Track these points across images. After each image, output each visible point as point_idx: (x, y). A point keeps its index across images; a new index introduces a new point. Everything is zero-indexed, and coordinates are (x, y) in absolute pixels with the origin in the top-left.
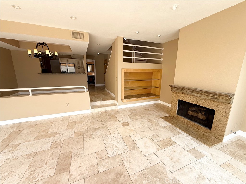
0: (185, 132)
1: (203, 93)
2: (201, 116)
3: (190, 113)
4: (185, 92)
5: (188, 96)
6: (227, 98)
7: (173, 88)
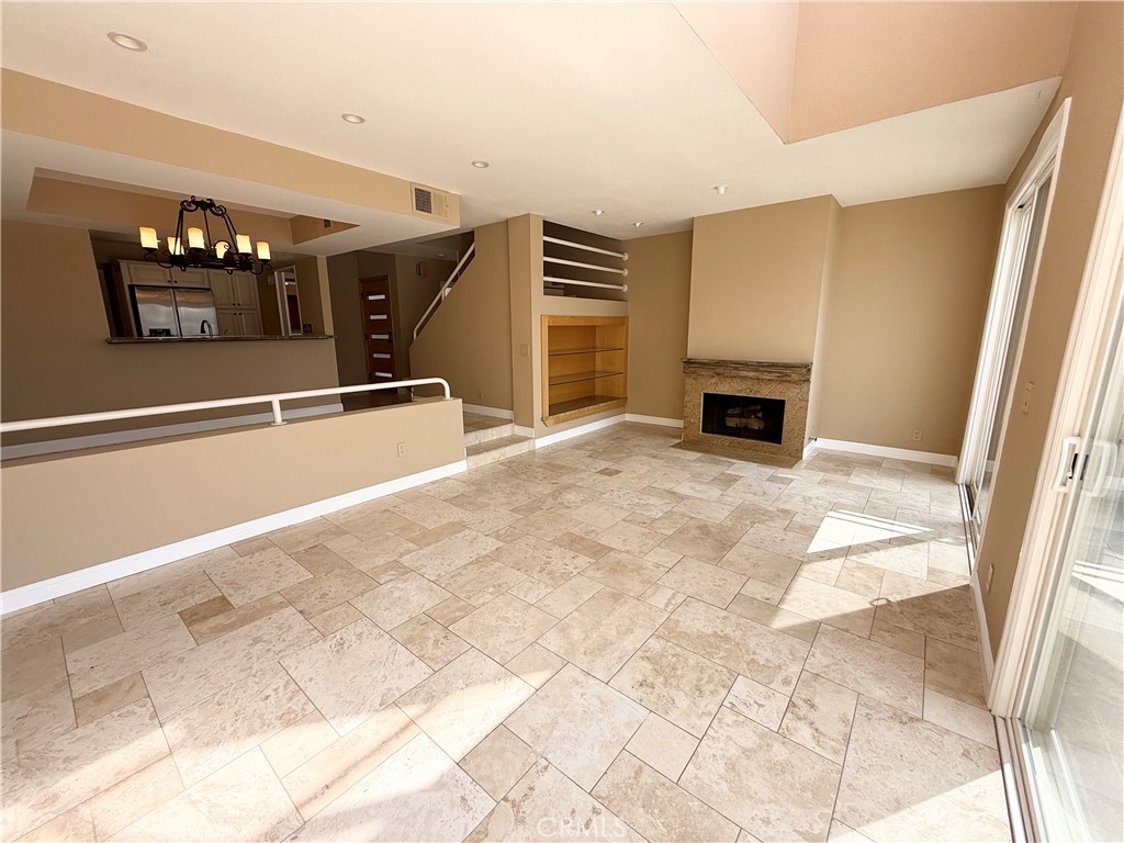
0: (740, 460)
1: (763, 366)
2: (755, 424)
3: (731, 422)
4: (720, 370)
5: (729, 380)
6: (804, 371)
7: (692, 366)
